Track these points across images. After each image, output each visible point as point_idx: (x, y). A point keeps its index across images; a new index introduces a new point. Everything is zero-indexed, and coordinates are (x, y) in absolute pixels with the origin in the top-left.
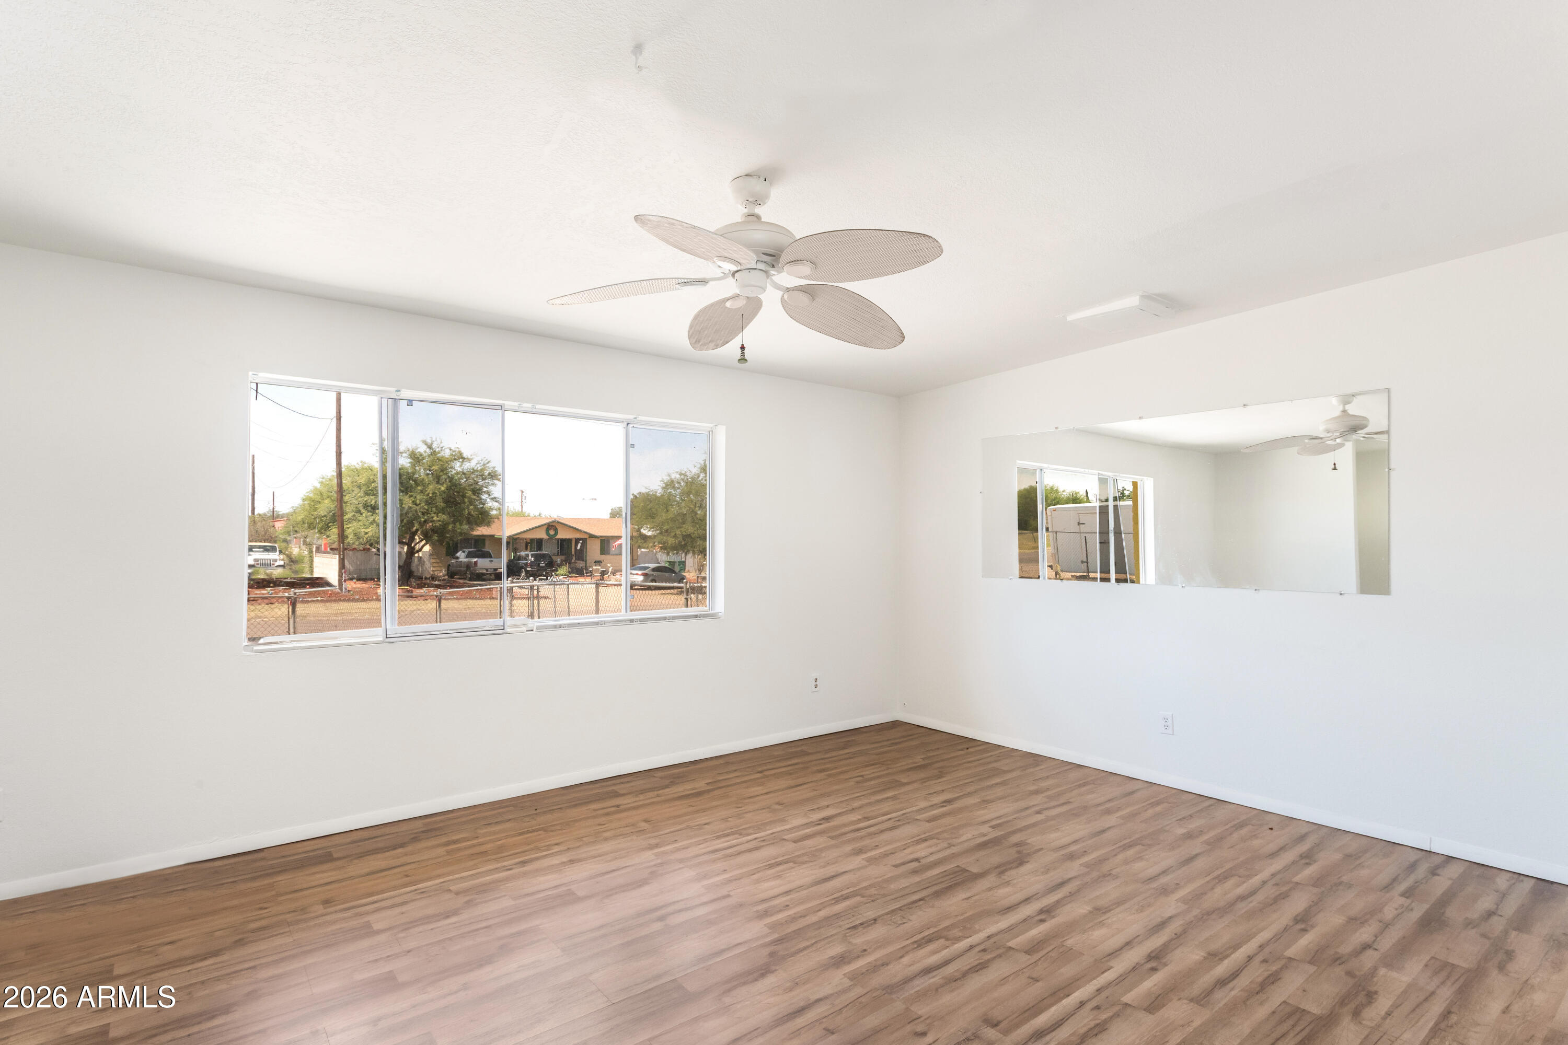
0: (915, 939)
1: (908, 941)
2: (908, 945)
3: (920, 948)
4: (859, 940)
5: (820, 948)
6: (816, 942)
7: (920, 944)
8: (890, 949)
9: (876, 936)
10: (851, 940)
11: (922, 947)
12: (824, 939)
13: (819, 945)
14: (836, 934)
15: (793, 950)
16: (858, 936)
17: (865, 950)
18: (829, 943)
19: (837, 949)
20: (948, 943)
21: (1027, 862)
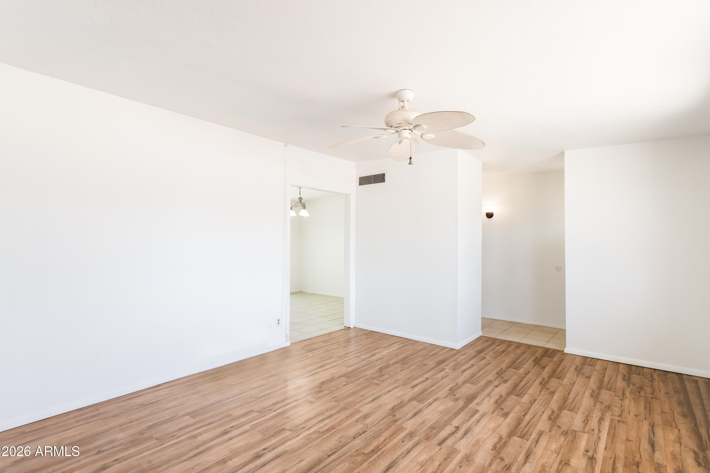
0: (335, 430)
1: (338, 429)
2: (338, 427)
3: (333, 426)
4: (360, 427)
5: (376, 420)
6: (379, 422)
7: (333, 428)
8: (346, 423)
9: (353, 429)
10: (364, 426)
11: (331, 427)
12: (376, 425)
13: (377, 422)
14: (371, 428)
15: (387, 418)
16: (361, 428)
17: (357, 422)
18: (373, 423)
19: (368, 421)
20: (319, 430)
21: (390, 410)
